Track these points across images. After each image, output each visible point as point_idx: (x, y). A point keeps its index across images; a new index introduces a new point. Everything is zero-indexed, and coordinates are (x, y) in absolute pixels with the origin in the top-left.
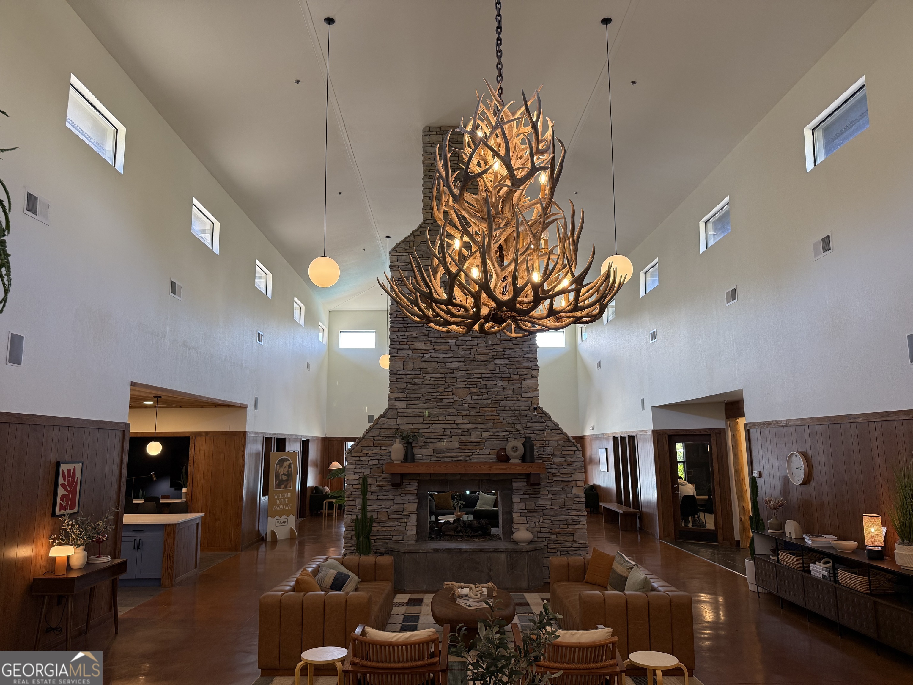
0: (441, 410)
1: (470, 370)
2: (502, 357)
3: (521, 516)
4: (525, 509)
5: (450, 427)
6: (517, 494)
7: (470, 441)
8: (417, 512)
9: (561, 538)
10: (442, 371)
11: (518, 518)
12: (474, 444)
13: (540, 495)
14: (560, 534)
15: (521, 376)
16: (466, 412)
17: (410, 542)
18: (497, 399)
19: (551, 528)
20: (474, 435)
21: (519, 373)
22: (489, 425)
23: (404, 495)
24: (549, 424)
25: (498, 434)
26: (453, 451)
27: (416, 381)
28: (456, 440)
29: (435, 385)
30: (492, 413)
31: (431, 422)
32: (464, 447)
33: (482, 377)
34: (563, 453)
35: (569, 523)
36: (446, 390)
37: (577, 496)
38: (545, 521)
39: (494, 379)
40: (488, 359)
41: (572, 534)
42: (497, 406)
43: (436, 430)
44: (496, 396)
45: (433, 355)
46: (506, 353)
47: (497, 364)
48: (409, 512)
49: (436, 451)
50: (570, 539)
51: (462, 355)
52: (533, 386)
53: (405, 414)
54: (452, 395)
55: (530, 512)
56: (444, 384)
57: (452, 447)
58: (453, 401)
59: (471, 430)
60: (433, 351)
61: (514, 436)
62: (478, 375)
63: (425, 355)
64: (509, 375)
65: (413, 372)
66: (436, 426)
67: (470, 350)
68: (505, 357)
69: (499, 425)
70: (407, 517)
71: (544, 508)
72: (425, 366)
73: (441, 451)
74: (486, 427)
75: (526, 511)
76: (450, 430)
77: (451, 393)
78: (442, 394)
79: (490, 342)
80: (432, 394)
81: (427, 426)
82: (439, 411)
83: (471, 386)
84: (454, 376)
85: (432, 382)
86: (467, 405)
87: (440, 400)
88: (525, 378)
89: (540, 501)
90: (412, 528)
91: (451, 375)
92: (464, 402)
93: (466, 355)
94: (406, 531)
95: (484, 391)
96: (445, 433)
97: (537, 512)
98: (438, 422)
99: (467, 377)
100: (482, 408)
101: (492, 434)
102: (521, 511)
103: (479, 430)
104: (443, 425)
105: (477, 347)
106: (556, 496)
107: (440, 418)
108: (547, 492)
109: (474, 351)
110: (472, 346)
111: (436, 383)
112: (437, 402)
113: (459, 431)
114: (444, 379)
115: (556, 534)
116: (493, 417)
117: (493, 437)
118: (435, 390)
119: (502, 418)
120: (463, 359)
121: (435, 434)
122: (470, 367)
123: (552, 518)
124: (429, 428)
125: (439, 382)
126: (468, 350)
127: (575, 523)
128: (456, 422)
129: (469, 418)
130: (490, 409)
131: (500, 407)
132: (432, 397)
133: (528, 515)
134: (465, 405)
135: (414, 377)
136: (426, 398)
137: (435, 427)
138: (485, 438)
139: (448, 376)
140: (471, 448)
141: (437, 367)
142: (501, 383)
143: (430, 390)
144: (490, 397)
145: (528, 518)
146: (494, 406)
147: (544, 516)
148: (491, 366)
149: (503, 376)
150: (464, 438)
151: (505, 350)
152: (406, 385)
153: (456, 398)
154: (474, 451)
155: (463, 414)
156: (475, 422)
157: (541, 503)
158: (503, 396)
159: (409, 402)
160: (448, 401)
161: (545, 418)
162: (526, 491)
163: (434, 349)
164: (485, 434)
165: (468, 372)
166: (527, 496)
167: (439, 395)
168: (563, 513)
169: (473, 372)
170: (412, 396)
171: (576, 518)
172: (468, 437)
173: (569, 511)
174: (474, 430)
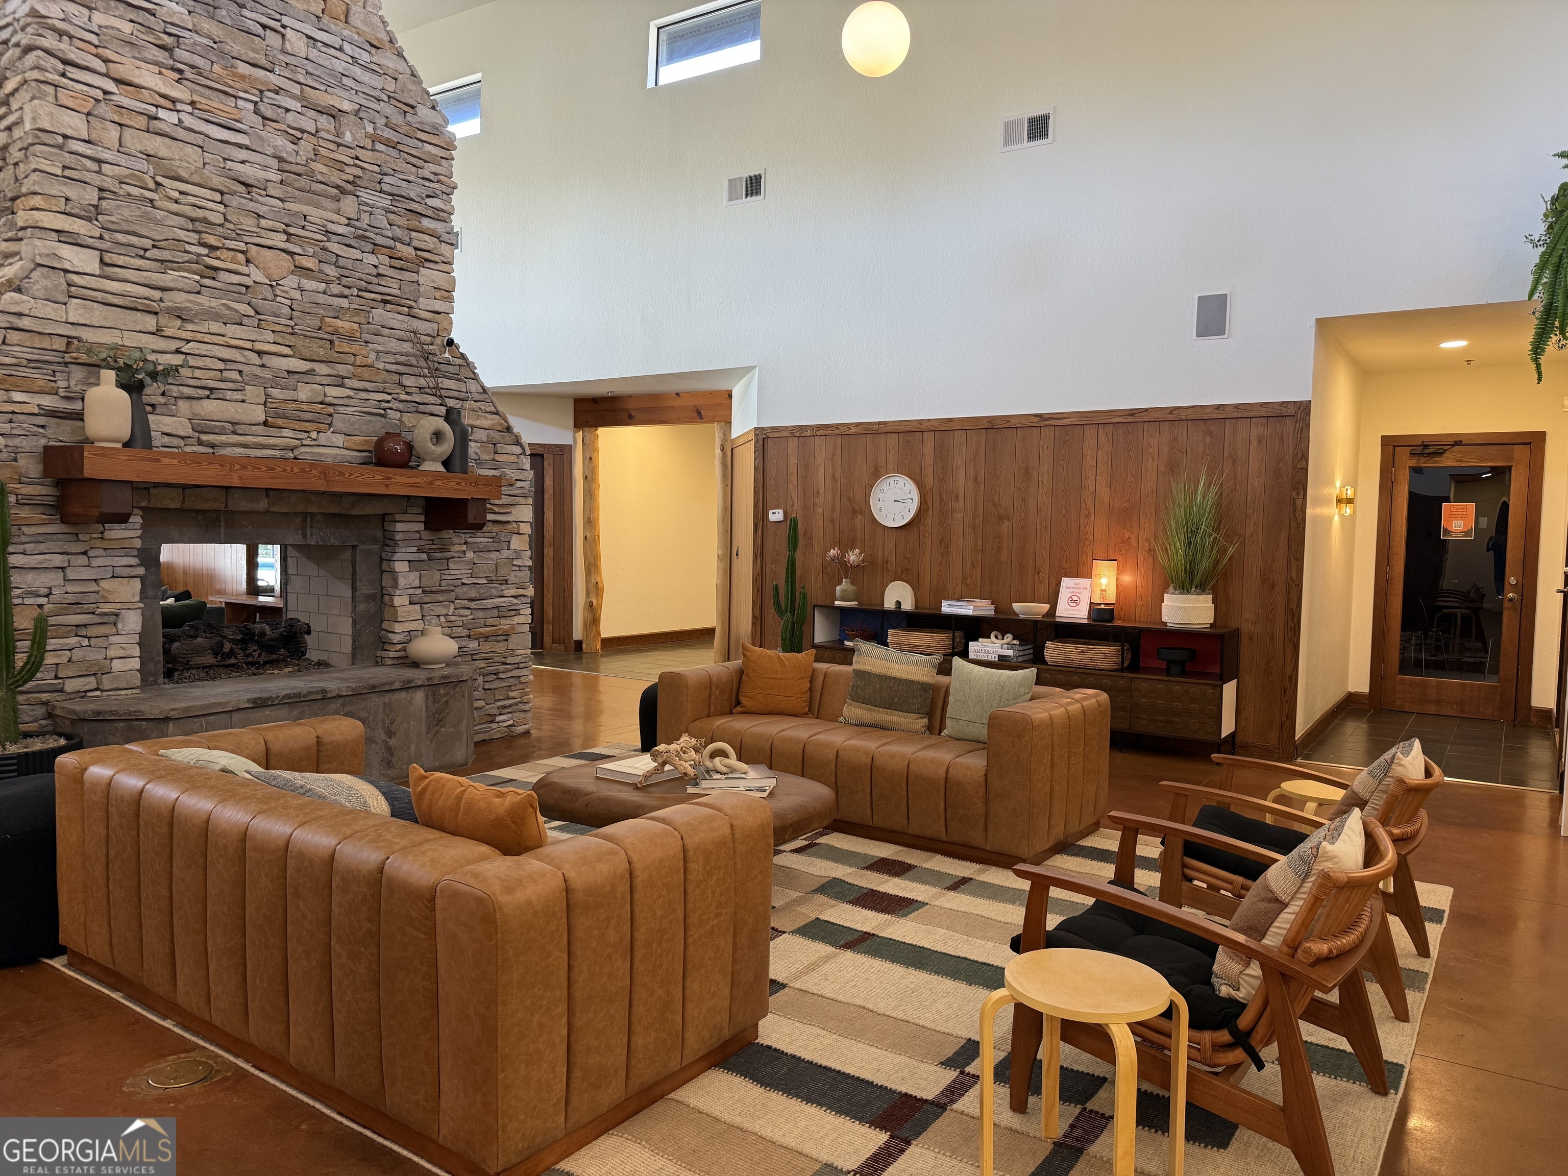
0: (215, 303)
1: (295, 199)
2: (378, 187)
3: (410, 603)
4: (419, 587)
5: (242, 360)
6: (404, 550)
7: (295, 406)
8: (141, 605)
9: (487, 647)
10: (217, 181)
11: (405, 608)
12: (308, 416)
13: (448, 554)
14: (486, 638)
15: (419, 253)
16: (283, 321)
17: (123, 692)
18: (363, 301)
19: (470, 626)
20: (304, 393)
21: (416, 243)
22: (342, 370)
23: (100, 552)
24: (473, 386)
25: (364, 395)
26: (247, 429)
27: (135, 191)
28: (257, 400)
29: (193, 220)
30: (350, 338)
31: (184, 335)
32: (280, 422)
33: (327, 231)
34: (497, 457)
35: (502, 614)
36: (229, 244)
37: (518, 554)
38: (457, 612)
39: (356, 245)
40: (343, 184)
41: (506, 636)
42: (363, 321)
43: (199, 362)
44: (361, 293)
45: (188, 121)
46: (386, 179)
47: (367, 204)
48: (119, 606)
49: (201, 427)
50: (501, 647)
51: (275, 147)
52: (445, 287)
53: (99, 296)
54: (244, 262)
55: (432, 592)
56: (221, 225)
57: (244, 419)
58: (248, 281)
59: (297, 376)
60: (189, 109)
61: (401, 406)
62: (318, 221)
63: (162, 114)
64: (391, 243)
65: (122, 160)
66: (203, 349)
67: (295, 141)
68: (385, 189)
69: (366, 373)
70: (112, 618)
71: (459, 582)
72: (163, 152)
73: (215, 426)
74: (336, 373)
75: (420, 591)
76: (240, 367)
77: (241, 257)
78: (218, 253)
79: (348, 137)
80: (187, 247)
81: (174, 345)
82: (208, 304)
83: (297, 250)
84: (251, 206)
85: (188, 210)
86: (288, 302)
87: (211, 273)
88: (427, 260)
89: (451, 566)
90: (128, 653)
91: (243, 201)
92: (278, 293)
93: (287, 153)
94: (108, 662)
95: (331, 271)
96: (226, 374)
97: (442, 591)
98: (207, 338)
99: (286, 220)
100: (326, 319)
101: (351, 393)
102: (411, 591)
103: (318, 379)
104: (222, 348)
105: (314, 140)
106: (481, 554)
107: (215, 327)
108: (464, 548)
109: (306, 146)
110: (303, 131)
111: (200, 213)
112: (202, 277)
113: (267, 374)
114: (221, 208)
115: (476, 639)
116: (355, 348)
117: (351, 402)
118: (196, 236)
119: (373, 356)
120: (274, 163)
121: (198, 373)
122: (297, 193)
123: (472, 605)
124: (178, 351)
125: (208, 214)
126: (291, 138)
127: (513, 613)
128: (259, 346)
129: (291, 340)
130: (347, 325)
131: (369, 323)
132: (187, 257)
133: (427, 599)
134: (283, 300)
135: (125, 177)
136: (166, 255)
137: (197, 352)
138: (336, 401)
139: (235, 201)
140: (296, 427)
141: (201, 165)
142: (372, 259)
143: (182, 234)
144: (346, 292)
145: (425, 606)
146: (355, 319)
147: (457, 601)
148: (349, 205)
149: (380, 240)
150: (281, 397)
151: (385, 170)
152: (100, 199)
153: (257, 275)
154: (305, 435)
155: (277, 328)
156: (307, 355)
157: (453, 572)
158: (379, 297)
159: (108, 258)
160: (235, 279)
161: (465, 372)
162: (422, 543)
163: (192, 103)
164: (334, 392)
165: (288, 205)
166: (424, 556)
167: (207, 256)
168: (494, 592)
169: (305, 209)
170: (120, 237)
171: (515, 601)
172: (289, 395)
173: (503, 587)
174: (307, 378)
